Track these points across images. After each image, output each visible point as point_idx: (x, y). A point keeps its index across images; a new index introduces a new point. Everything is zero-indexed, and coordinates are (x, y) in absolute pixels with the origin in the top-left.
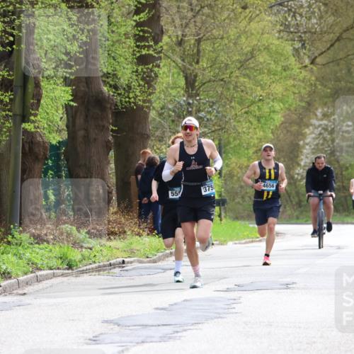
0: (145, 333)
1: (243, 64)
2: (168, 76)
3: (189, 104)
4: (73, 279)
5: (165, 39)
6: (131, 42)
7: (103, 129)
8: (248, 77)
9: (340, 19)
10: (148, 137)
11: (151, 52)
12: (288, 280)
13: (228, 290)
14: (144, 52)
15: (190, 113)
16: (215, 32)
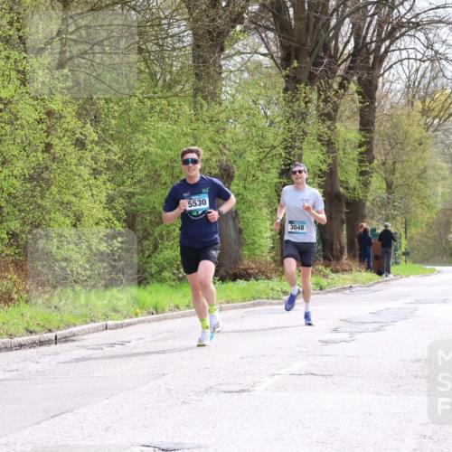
0: (363, 327)
1: (419, 176)
2: (377, 183)
3: (389, 198)
4: (324, 296)
5: (375, 162)
6: (356, 163)
7: (340, 212)
8: (421, 182)
10: (365, 216)
11: (367, 169)
12: (446, 298)
13: (411, 303)
14: (363, 169)
15: (389, 203)
16: (404, 158)
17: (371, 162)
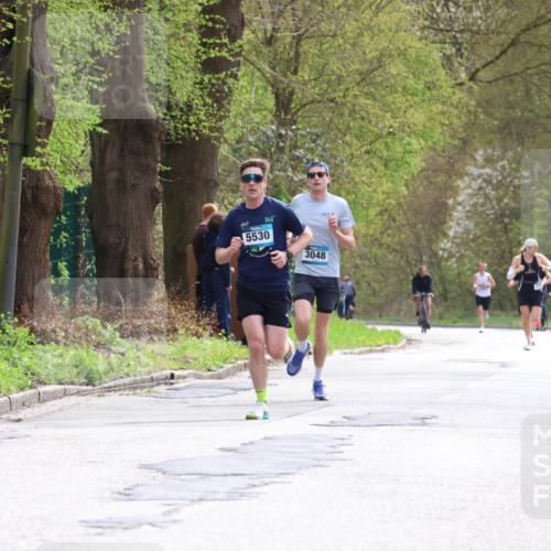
0: (204, 486)
1: (365, 78)
2: (250, 93)
3: (280, 136)
4: (93, 400)
5: (247, 34)
6: (194, 37)
7: (147, 170)
8: (368, 95)
9: (517, 12)
10: (216, 185)
11: (224, 54)
12: (425, 412)
13: (332, 424)
14: (213, 54)
15: (281, 150)
16: (324, 26)
17: (234, 35)
